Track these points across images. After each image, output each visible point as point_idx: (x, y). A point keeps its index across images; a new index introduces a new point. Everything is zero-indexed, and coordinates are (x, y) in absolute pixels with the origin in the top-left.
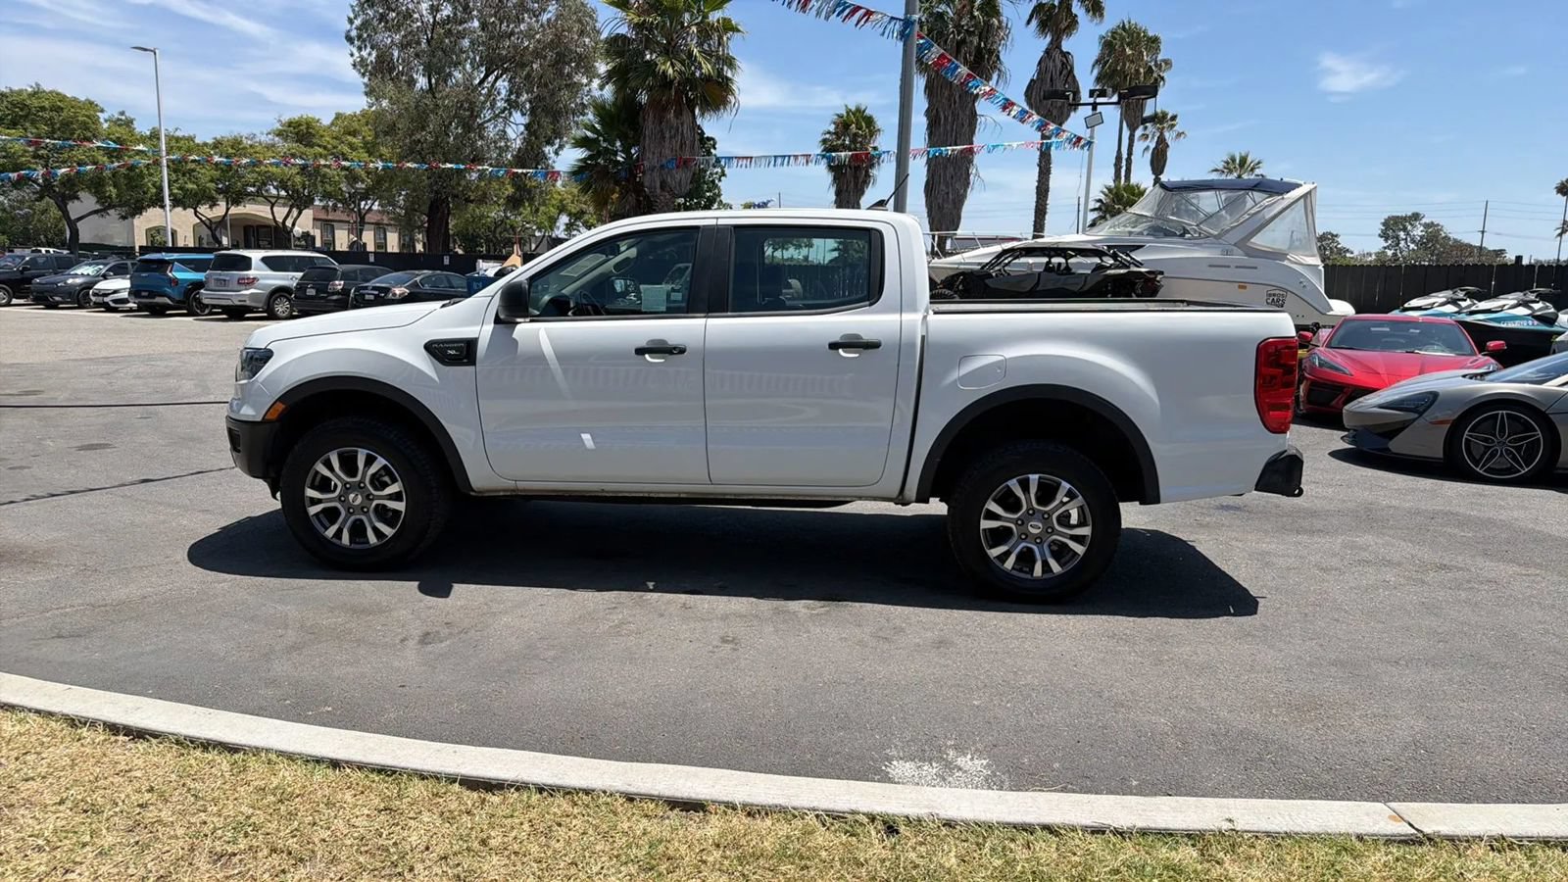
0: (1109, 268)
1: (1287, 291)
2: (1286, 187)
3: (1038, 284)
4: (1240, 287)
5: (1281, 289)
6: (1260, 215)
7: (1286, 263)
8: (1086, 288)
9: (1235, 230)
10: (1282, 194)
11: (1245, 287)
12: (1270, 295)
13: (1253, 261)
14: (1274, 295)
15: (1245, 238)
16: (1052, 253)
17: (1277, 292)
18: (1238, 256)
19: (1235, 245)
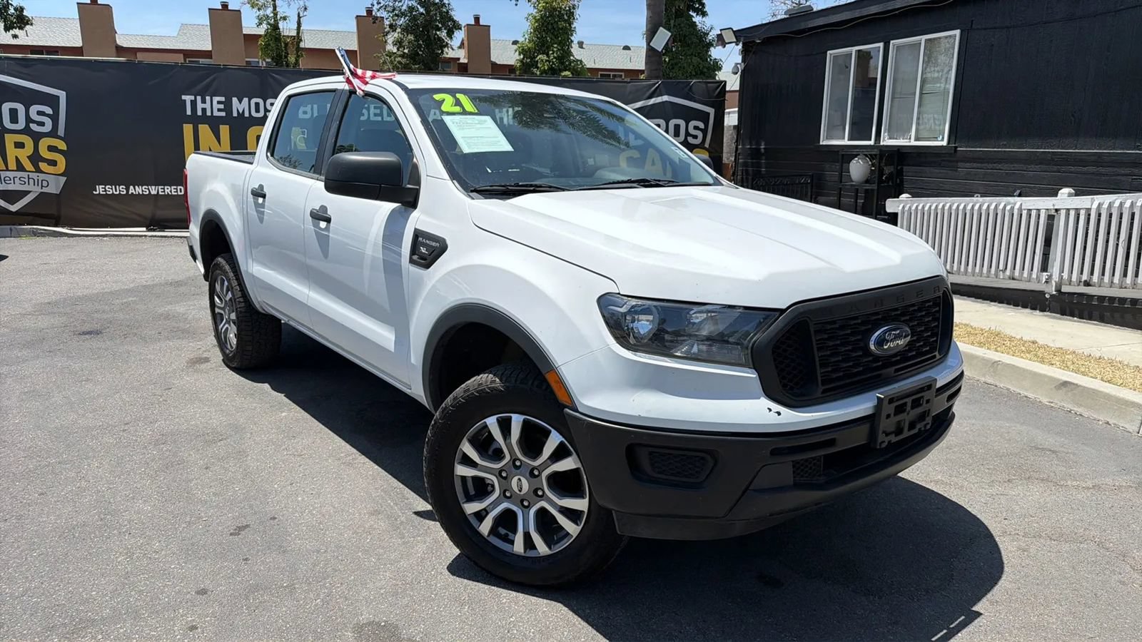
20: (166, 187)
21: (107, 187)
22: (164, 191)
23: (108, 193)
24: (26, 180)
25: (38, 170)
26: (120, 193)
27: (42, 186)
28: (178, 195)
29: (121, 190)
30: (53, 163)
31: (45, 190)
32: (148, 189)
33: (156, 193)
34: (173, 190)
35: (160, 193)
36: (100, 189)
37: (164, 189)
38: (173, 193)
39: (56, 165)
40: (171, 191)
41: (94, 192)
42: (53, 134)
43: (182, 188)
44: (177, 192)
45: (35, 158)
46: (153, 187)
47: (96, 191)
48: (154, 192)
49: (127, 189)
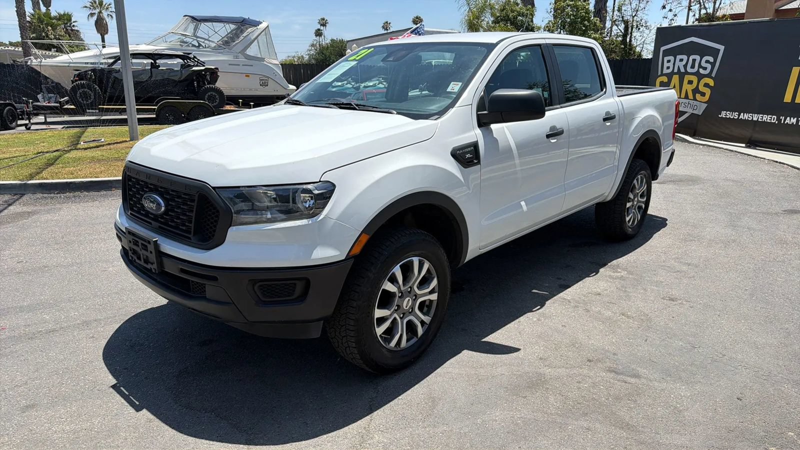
0: (194, 66)
1: (268, 77)
2: (256, 24)
3: (151, 76)
4: (246, 76)
5: (265, 76)
6: (249, 37)
7: (265, 63)
8: (182, 79)
9: (238, 45)
10: (256, 26)
11: (248, 76)
12: (261, 80)
13: (251, 62)
14: (263, 80)
15: (243, 50)
16: (156, 57)
17: (264, 78)
18: (242, 59)
19: (239, 53)
20: (765, 116)
21: (728, 112)
22: (762, 119)
23: (727, 117)
24: (687, 105)
25: (695, 99)
26: (734, 118)
27: (694, 109)
28: (771, 122)
29: (735, 115)
30: (703, 94)
31: (695, 112)
32: (752, 116)
33: (756, 120)
34: (769, 118)
35: (759, 120)
36: (723, 114)
37: (763, 117)
38: (768, 121)
39: (704, 96)
40: (767, 119)
41: (720, 116)
42: (709, 76)
43: (775, 117)
44: (771, 120)
45: (696, 91)
46: (756, 115)
47: (721, 115)
48: (755, 119)
49: (739, 115)
